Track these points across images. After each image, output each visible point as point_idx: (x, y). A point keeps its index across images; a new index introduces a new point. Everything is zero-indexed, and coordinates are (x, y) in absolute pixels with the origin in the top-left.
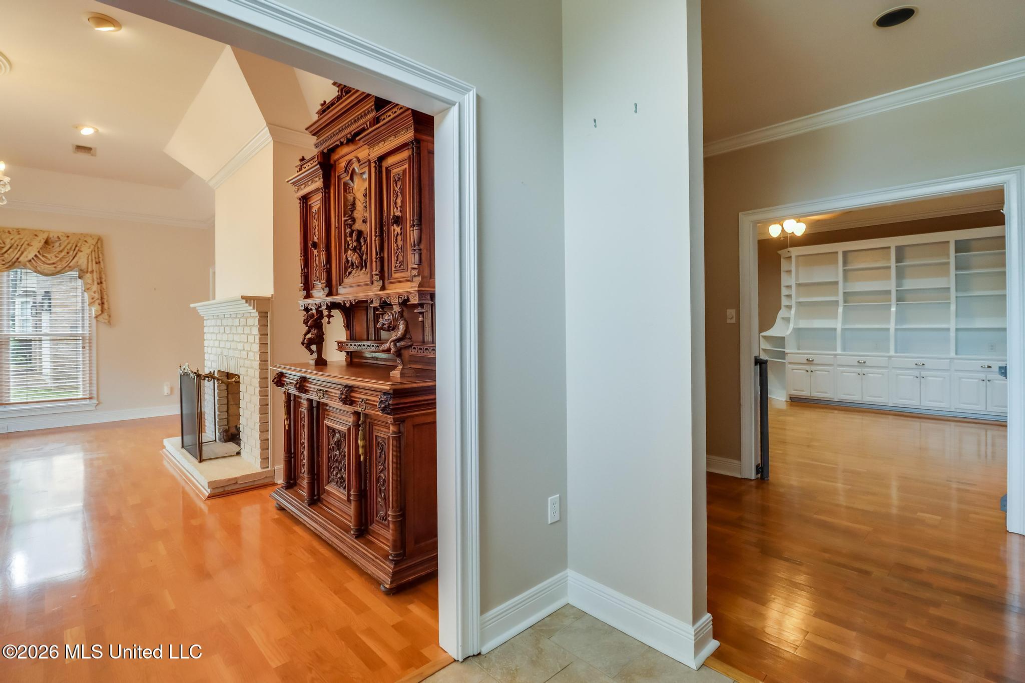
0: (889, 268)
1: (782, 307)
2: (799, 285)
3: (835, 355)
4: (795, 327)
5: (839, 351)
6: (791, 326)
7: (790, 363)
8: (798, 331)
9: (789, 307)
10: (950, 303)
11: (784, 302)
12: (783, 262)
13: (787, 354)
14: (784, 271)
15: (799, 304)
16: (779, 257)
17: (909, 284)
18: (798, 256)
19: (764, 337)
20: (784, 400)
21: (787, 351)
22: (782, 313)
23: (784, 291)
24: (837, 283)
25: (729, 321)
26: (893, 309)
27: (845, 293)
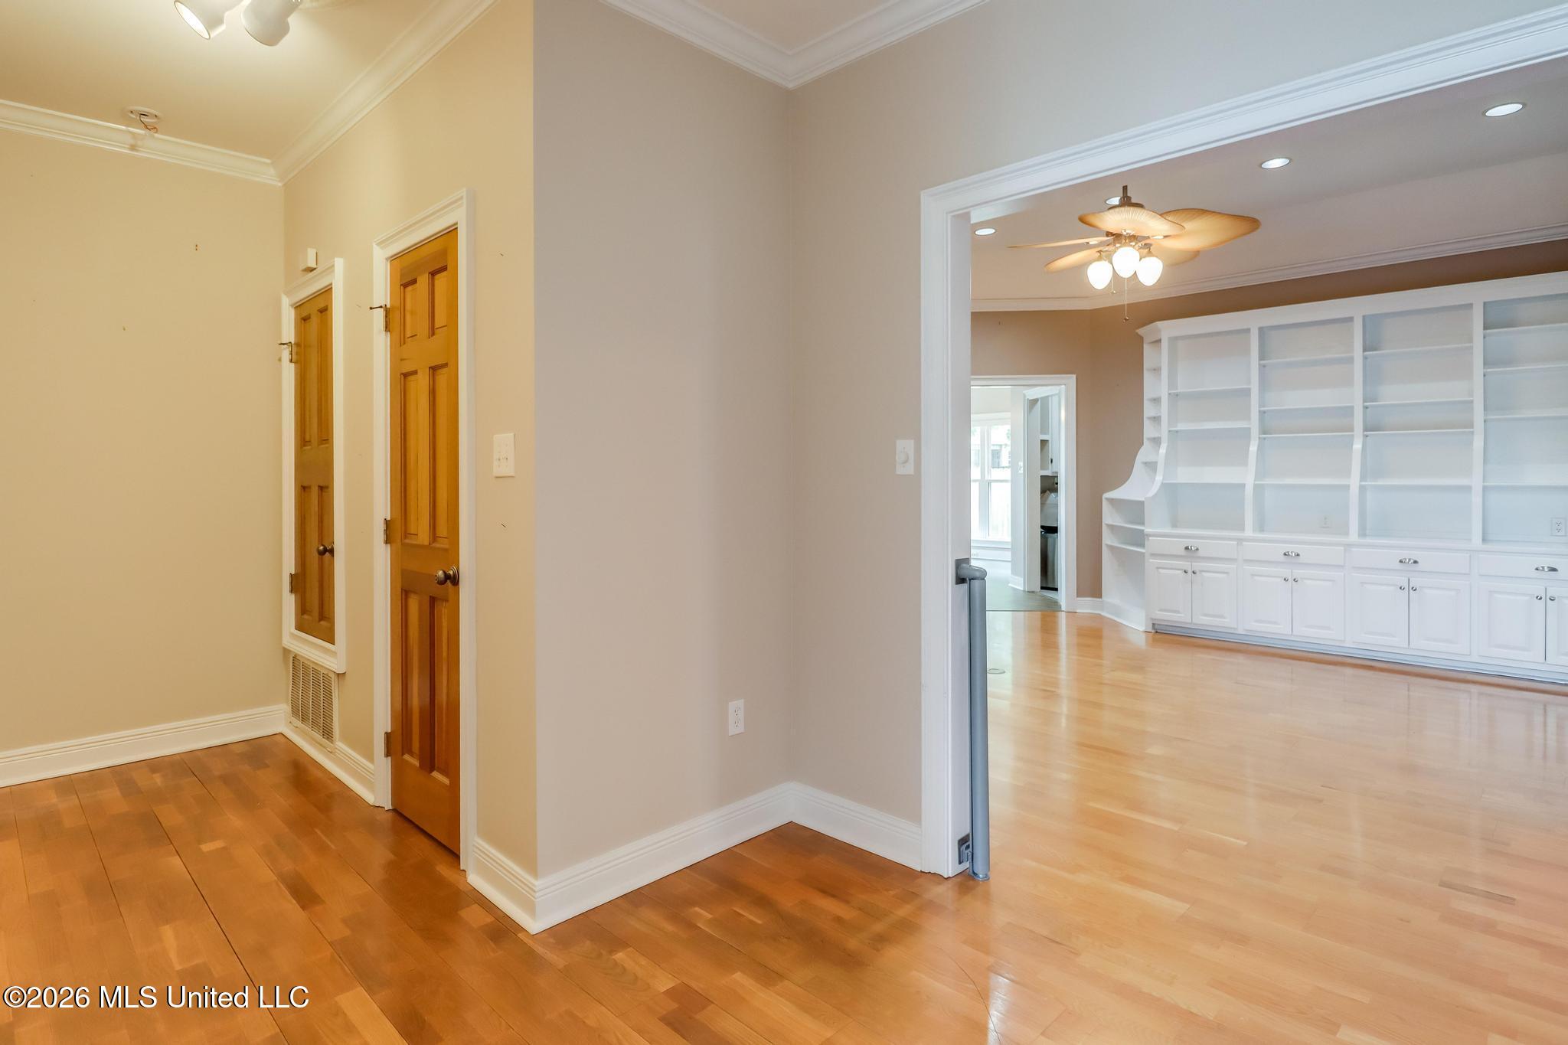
0: (1351, 360)
1: (1145, 440)
2: (1174, 397)
3: (1240, 540)
4: (1165, 482)
5: (1249, 532)
6: (1159, 478)
7: (1153, 555)
8: (1171, 490)
9: (1156, 441)
10: (1473, 433)
11: (1149, 431)
12: (1147, 350)
13: (1149, 535)
14: (1148, 370)
15: (1174, 434)
16: (1141, 339)
17: (1392, 394)
18: (1174, 340)
19: (1111, 501)
20: (1142, 628)
21: (1147, 530)
22: (1144, 455)
23: (1149, 410)
24: (1247, 392)
25: (900, 470)
26: (1357, 446)
27: (1262, 413)
